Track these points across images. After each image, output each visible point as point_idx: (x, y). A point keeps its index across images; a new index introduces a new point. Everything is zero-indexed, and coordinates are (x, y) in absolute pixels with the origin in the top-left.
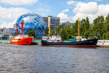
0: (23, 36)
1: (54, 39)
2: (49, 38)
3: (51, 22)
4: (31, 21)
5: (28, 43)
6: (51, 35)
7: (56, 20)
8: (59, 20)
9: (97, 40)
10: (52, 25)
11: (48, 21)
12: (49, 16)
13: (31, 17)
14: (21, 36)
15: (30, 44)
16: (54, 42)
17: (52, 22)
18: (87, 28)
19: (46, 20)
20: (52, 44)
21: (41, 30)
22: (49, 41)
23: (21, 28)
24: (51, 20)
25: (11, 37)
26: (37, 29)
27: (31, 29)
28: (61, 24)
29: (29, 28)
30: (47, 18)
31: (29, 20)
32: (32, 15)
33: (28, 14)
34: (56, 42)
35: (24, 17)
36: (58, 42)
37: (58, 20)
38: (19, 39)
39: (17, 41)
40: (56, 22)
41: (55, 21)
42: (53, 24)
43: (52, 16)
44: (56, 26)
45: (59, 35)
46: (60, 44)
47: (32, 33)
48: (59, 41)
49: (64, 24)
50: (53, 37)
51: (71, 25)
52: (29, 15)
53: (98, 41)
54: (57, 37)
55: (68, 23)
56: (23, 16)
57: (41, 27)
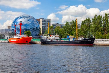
1: (53, 38)
2: (48, 38)
4: (26, 22)
5: (27, 42)
6: (50, 35)
7: (48, 22)
8: (50, 22)
9: (94, 39)
11: (40, 22)
12: (41, 18)
13: (26, 18)
15: (29, 43)
16: (53, 41)
17: (44, 23)
20: (51, 43)
22: (48, 40)
24: (43, 22)
26: (32, 30)
27: (26, 30)
28: (52, 25)
29: (25, 28)
30: (39, 20)
31: (24, 21)
32: (27, 17)
33: (23, 16)
34: (55, 41)
35: (20, 18)
36: (57, 41)
38: (18, 39)
39: (16, 40)
42: (45, 25)
43: (43, 18)
47: (28, 33)
50: (52, 36)
51: (60, 26)
54: (56, 36)
55: (58, 24)
57: (35, 27)
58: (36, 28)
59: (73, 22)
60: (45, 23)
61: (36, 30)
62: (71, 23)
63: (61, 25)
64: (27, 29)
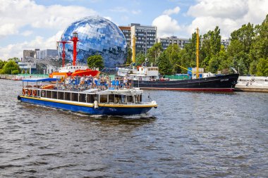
0: (76, 67)
1: (143, 73)
2: (131, 73)
3: (137, 36)
4: (93, 35)
6: (137, 66)
7: (149, 33)
8: (154, 33)
9: (237, 76)
10: (139, 44)
11: (129, 34)
12: (132, 25)
13: (93, 26)
14: (73, 67)
16: (143, 79)
18: (216, 51)
19: (127, 33)
21: (115, 54)
23: (72, 49)
24: (137, 33)
25: (50, 68)
26: (107, 52)
27: (94, 53)
28: (159, 41)
29: (90, 50)
30: (129, 29)
31: (89, 32)
32: (95, 23)
33: (86, 20)
34: (147, 79)
35: (79, 25)
36: (152, 80)
37: (151, 33)
40: (148, 37)
41: (145, 35)
42: (141, 40)
43: (139, 25)
44: (147, 45)
45: (153, 66)
46: (157, 84)
47: (95, 60)
48: (153, 77)
49: (164, 42)
50: (140, 68)
51: (180, 44)
52: (90, 21)
53: (240, 78)
54: (149, 70)
55: (174, 39)
56: (77, 25)
57: (116, 47)
58: (117, 49)
59: (211, 34)
60: (141, 37)
61: (117, 53)
62: (205, 36)
63: (182, 42)
64: (97, 51)
